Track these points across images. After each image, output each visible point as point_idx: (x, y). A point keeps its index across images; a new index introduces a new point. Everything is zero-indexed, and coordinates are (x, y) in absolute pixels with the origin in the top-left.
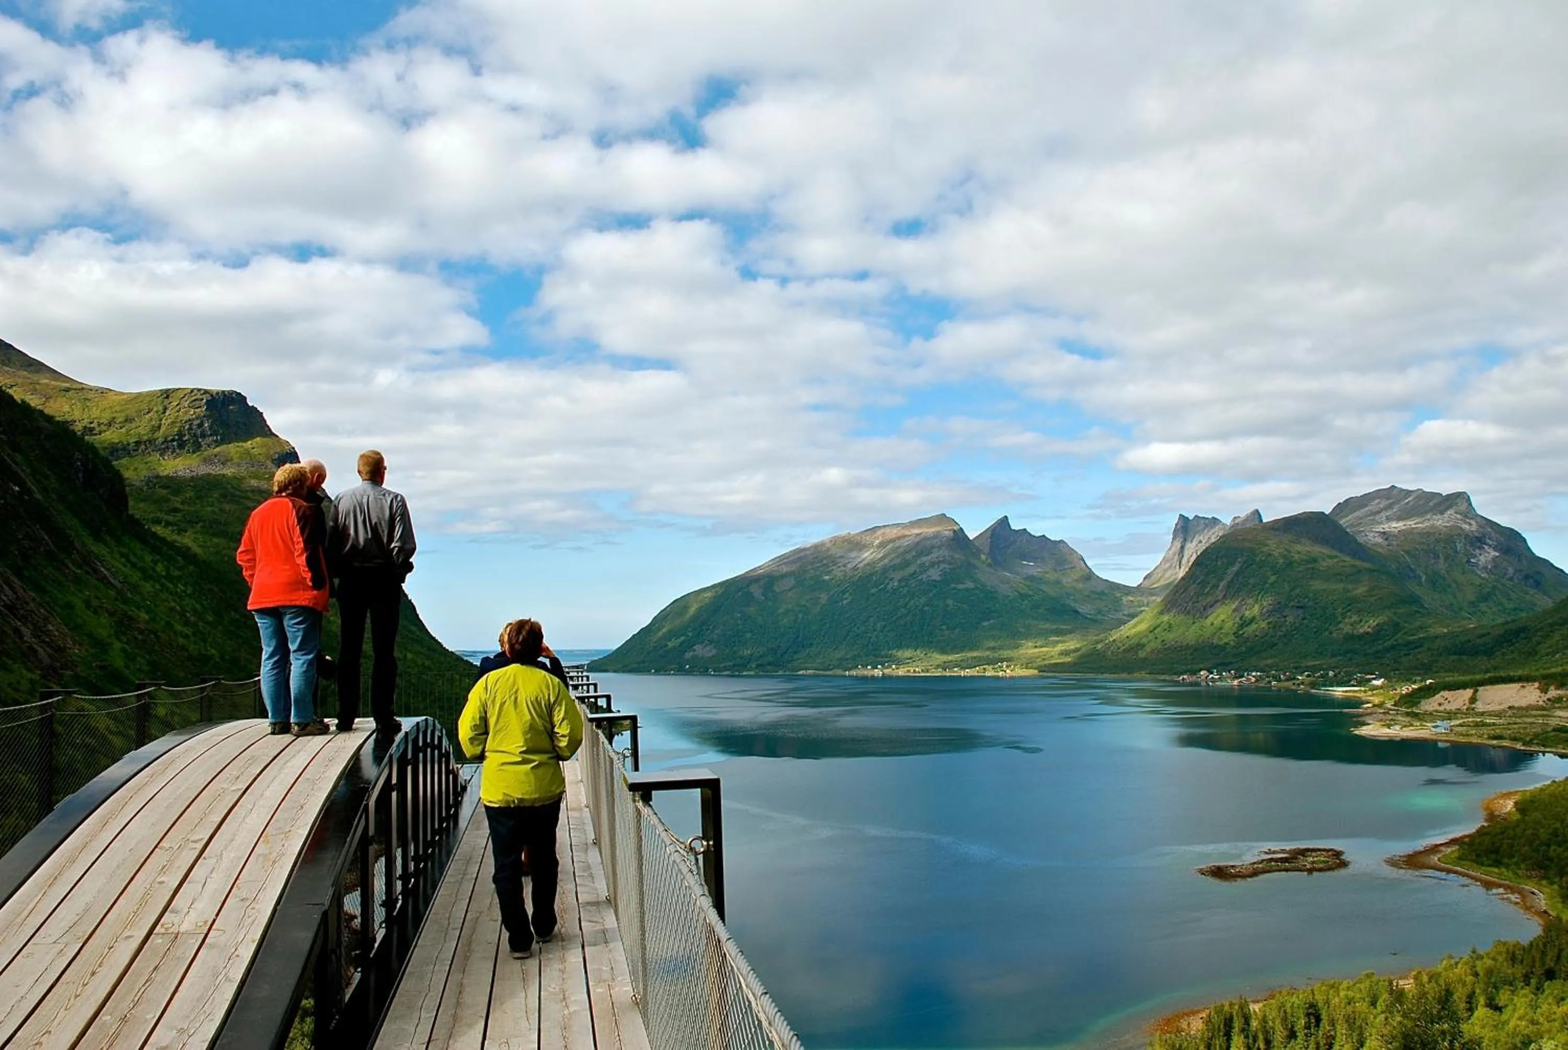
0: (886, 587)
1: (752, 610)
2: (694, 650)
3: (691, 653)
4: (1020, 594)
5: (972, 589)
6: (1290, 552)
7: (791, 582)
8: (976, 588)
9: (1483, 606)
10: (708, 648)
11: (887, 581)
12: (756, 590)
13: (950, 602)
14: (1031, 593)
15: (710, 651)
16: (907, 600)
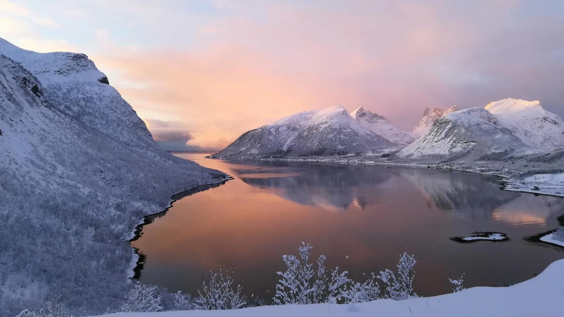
0: (319, 130)
1: (271, 137)
2: (250, 151)
3: (250, 152)
4: (367, 134)
5: (350, 132)
6: (470, 121)
7: (285, 128)
8: (351, 131)
9: (545, 144)
10: (255, 151)
11: (319, 128)
12: (273, 130)
13: (342, 136)
14: (371, 134)
15: (256, 152)
16: (326, 135)
